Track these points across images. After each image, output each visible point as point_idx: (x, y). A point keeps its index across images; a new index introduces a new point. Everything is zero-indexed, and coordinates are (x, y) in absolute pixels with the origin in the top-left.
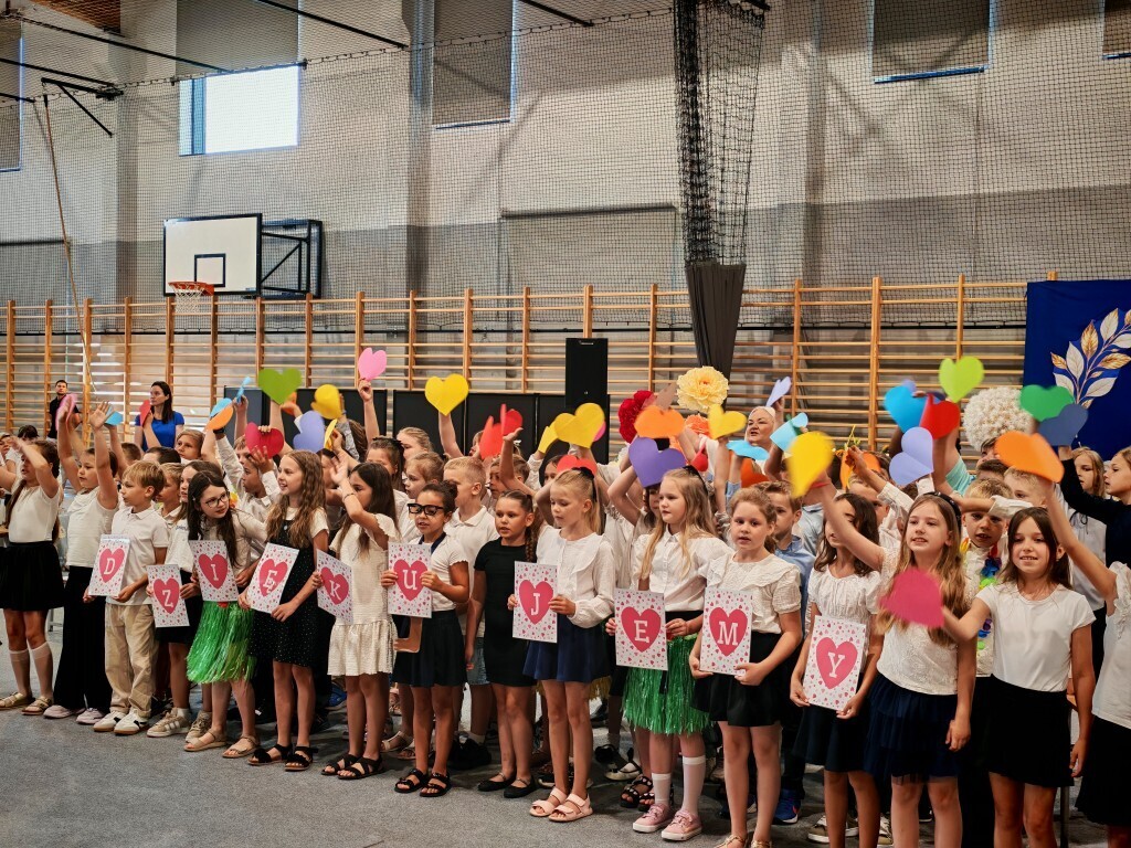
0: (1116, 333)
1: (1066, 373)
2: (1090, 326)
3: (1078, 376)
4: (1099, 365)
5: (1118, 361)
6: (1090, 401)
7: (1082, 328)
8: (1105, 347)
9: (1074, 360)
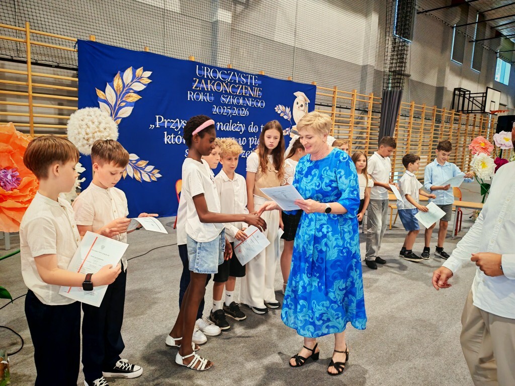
0: (132, 81)
1: (106, 102)
2: (118, 75)
3: (113, 104)
4: (124, 99)
5: (135, 98)
6: (120, 120)
7: (115, 75)
8: (127, 89)
9: (109, 94)
